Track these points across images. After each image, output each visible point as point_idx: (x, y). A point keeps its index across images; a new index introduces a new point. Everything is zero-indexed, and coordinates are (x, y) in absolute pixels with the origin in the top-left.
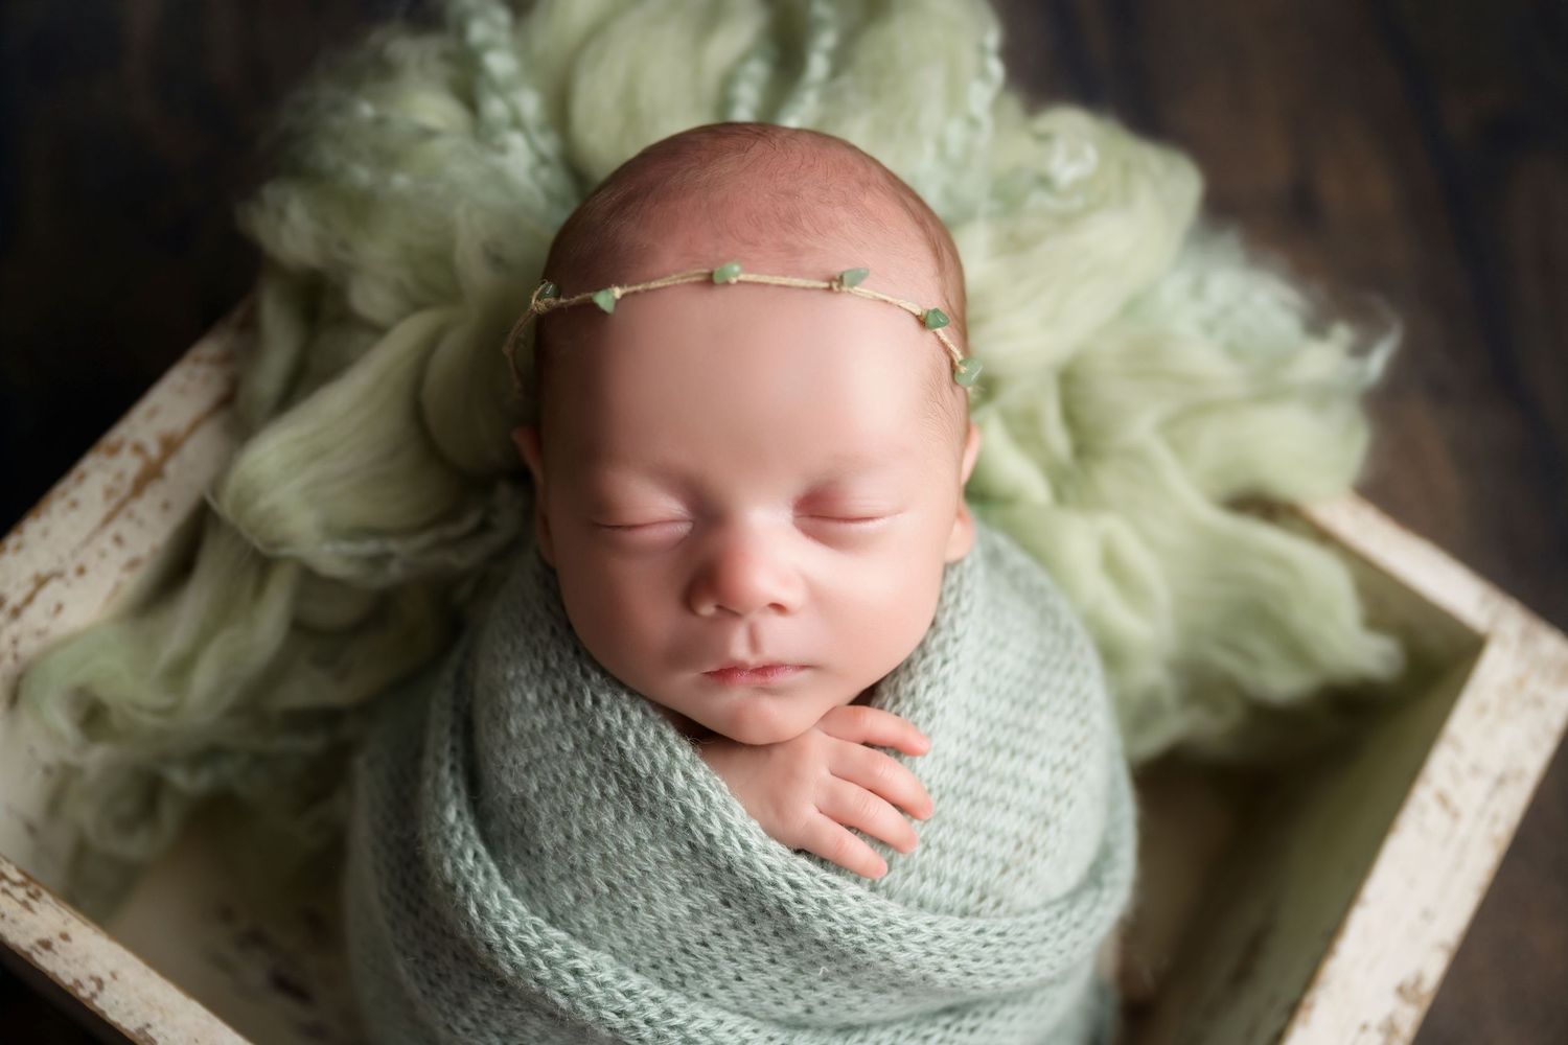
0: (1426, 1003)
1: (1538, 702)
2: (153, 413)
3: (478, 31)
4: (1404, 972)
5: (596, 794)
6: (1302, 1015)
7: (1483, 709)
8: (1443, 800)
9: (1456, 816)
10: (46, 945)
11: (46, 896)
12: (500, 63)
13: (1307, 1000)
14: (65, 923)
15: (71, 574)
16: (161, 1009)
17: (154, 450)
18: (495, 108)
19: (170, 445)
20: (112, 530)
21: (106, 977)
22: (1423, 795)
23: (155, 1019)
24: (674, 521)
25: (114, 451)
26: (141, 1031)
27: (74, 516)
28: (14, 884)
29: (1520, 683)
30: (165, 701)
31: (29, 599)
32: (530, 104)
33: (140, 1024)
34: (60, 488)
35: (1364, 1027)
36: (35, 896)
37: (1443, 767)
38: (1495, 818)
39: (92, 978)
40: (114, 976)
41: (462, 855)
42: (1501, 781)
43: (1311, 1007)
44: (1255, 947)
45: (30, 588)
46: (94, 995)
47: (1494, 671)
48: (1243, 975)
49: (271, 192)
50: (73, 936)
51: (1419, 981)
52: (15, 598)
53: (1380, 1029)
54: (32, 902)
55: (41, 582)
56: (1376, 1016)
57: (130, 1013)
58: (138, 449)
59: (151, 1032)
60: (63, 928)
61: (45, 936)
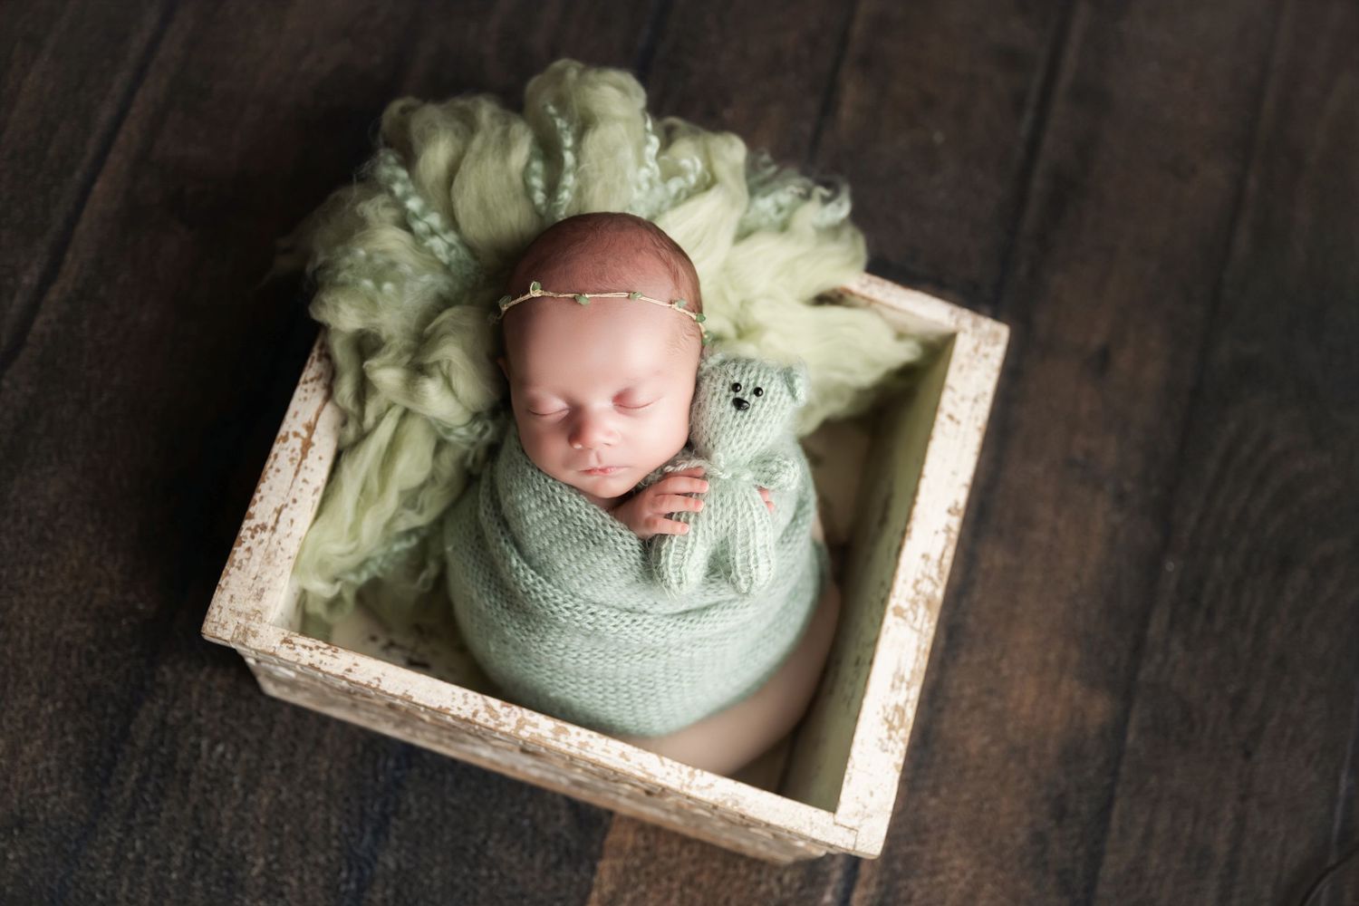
0: (962, 513)
1: (986, 356)
2: (296, 414)
3: (398, 189)
4: (949, 503)
5: (575, 541)
6: (907, 535)
7: (961, 368)
8: (951, 417)
9: (958, 423)
10: (350, 670)
11: (340, 650)
12: (414, 204)
13: (908, 528)
14: (354, 658)
15: (291, 504)
16: (410, 683)
17: (304, 434)
18: (419, 226)
19: (311, 428)
20: (300, 477)
21: (381, 676)
22: (941, 417)
23: (409, 687)
24: (564, 410)
25: (285, 439)
26: (405, 694)
27: (280, 475)
28: (325, 649)
29: (976, 349)
30: (352, 546)
31: (277, 521)
32: (435, 220)
33: (403, 691)
34: (268, 465)
35: (937, 532)
36: (335, 651)
37: (948, 401)
38: (977, 419)
39: (375, 678)
40: (384, 675)
41: (526, 578)
42: (976, 400)
43: (910, 531)
44: (886, 506)
45: (276, 515)
46: (378, 685)
47: (963, 346)
48: (884, 521)
49: (328, 299)
50: (358, 662)
51: (957, 503)
52: (271, 523)
53: (944, 531)
54: (335, 654)
55: (279, 512)
56: (941, 526)
57: (397, 688)
58: (296, 434)
59: (408, 693)
60: (354, 662)
61: (347, 667)
